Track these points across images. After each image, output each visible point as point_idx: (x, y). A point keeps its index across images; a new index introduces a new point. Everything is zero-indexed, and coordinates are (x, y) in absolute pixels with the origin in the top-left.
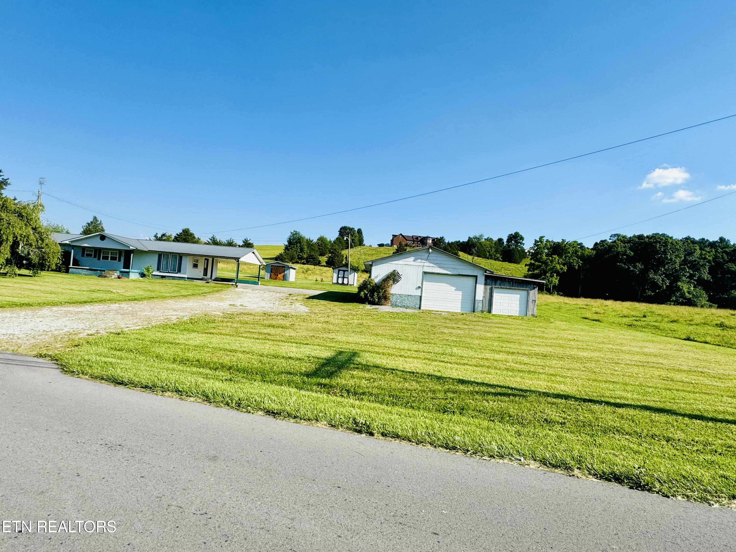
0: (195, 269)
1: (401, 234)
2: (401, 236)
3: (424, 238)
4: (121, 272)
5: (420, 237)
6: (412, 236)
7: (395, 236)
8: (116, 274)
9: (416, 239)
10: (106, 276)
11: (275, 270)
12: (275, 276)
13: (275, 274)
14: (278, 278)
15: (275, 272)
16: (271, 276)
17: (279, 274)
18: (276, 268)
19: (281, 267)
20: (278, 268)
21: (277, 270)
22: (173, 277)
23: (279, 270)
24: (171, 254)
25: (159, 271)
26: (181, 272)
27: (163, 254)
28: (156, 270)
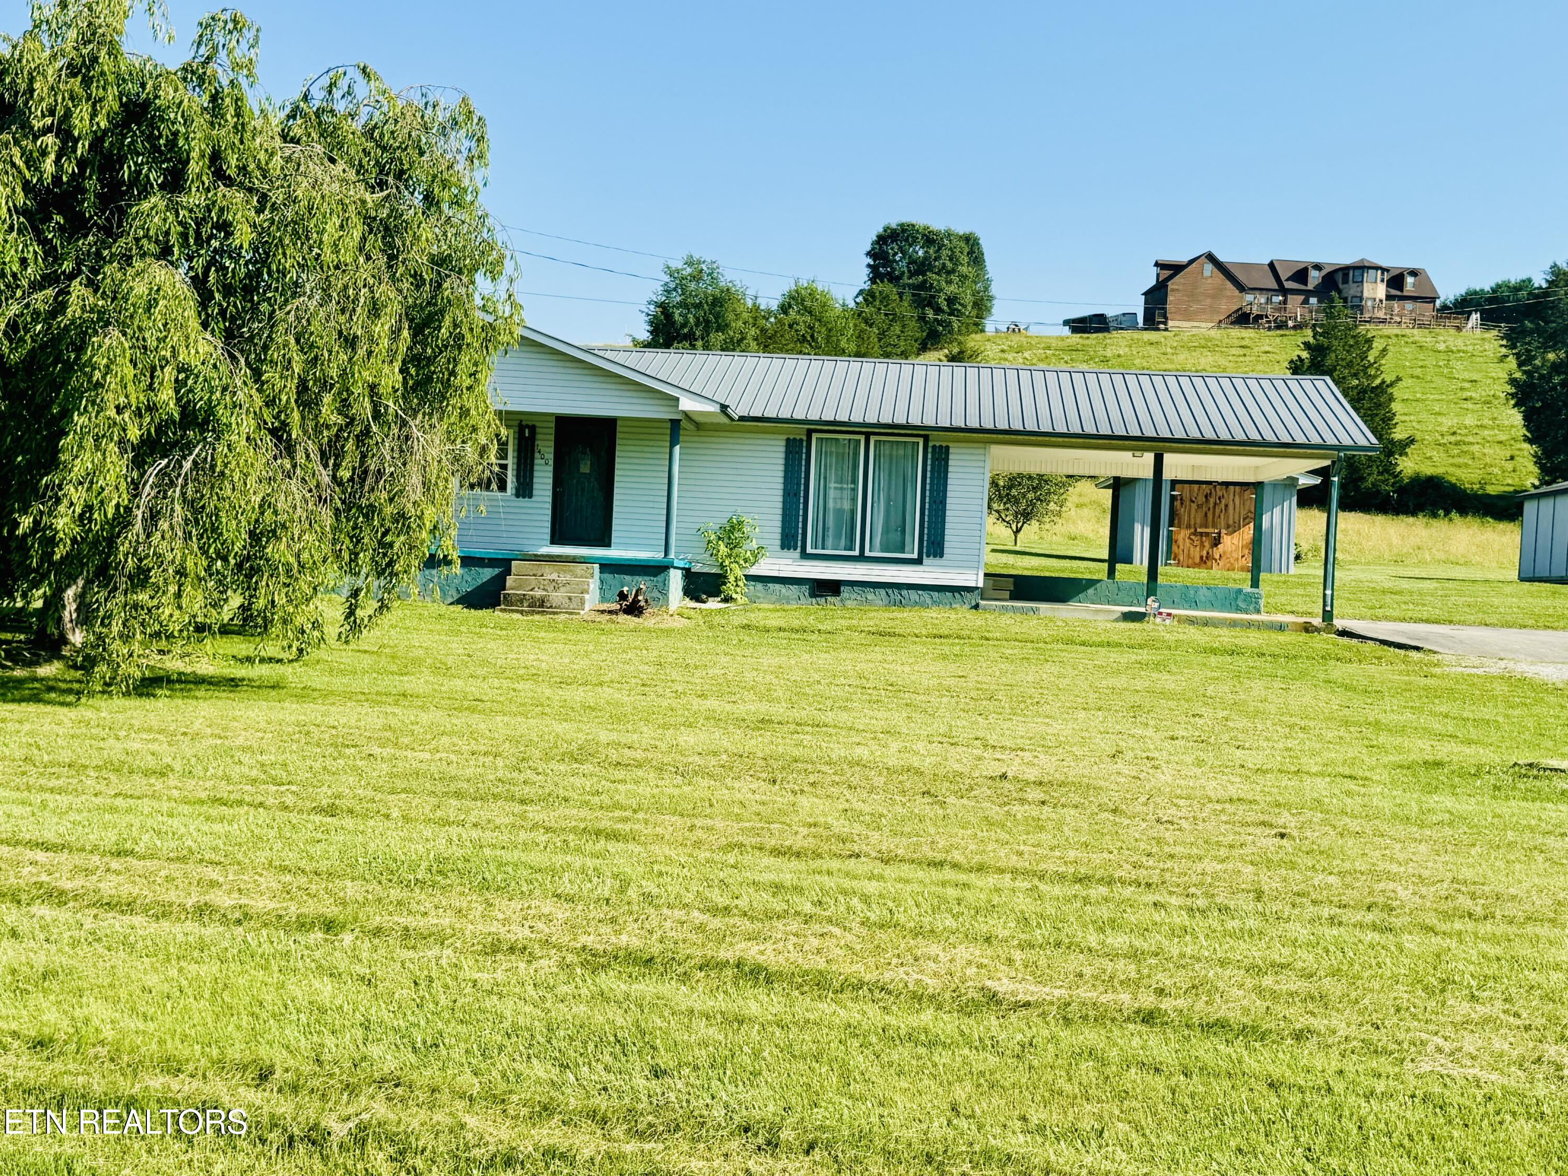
1: (1211, 258)
2: (1209, 268)
3: (1345, 270)
4: (609, 568)
5: (1318, 267)
6: (1271, 265)
7: (1176, 269)
8: (593, 585)
9: (1294, 278)
11: (1199, 506)
12: (1202, 542)
13: (1201, 534)
14: (1217, 557)
15: (1198, 521)
16: (1174, 548)
17: (1223, 531)
18: (1206, 497)
19: (1237, 488)
20: (1220, 493)
21: (1211, 505)
22: (890, 592)
23: (1226, 506)
24: (872, 439)
25: (796, 555)
26: (946, 551)
27: (814, 436)
28: (778, 543)
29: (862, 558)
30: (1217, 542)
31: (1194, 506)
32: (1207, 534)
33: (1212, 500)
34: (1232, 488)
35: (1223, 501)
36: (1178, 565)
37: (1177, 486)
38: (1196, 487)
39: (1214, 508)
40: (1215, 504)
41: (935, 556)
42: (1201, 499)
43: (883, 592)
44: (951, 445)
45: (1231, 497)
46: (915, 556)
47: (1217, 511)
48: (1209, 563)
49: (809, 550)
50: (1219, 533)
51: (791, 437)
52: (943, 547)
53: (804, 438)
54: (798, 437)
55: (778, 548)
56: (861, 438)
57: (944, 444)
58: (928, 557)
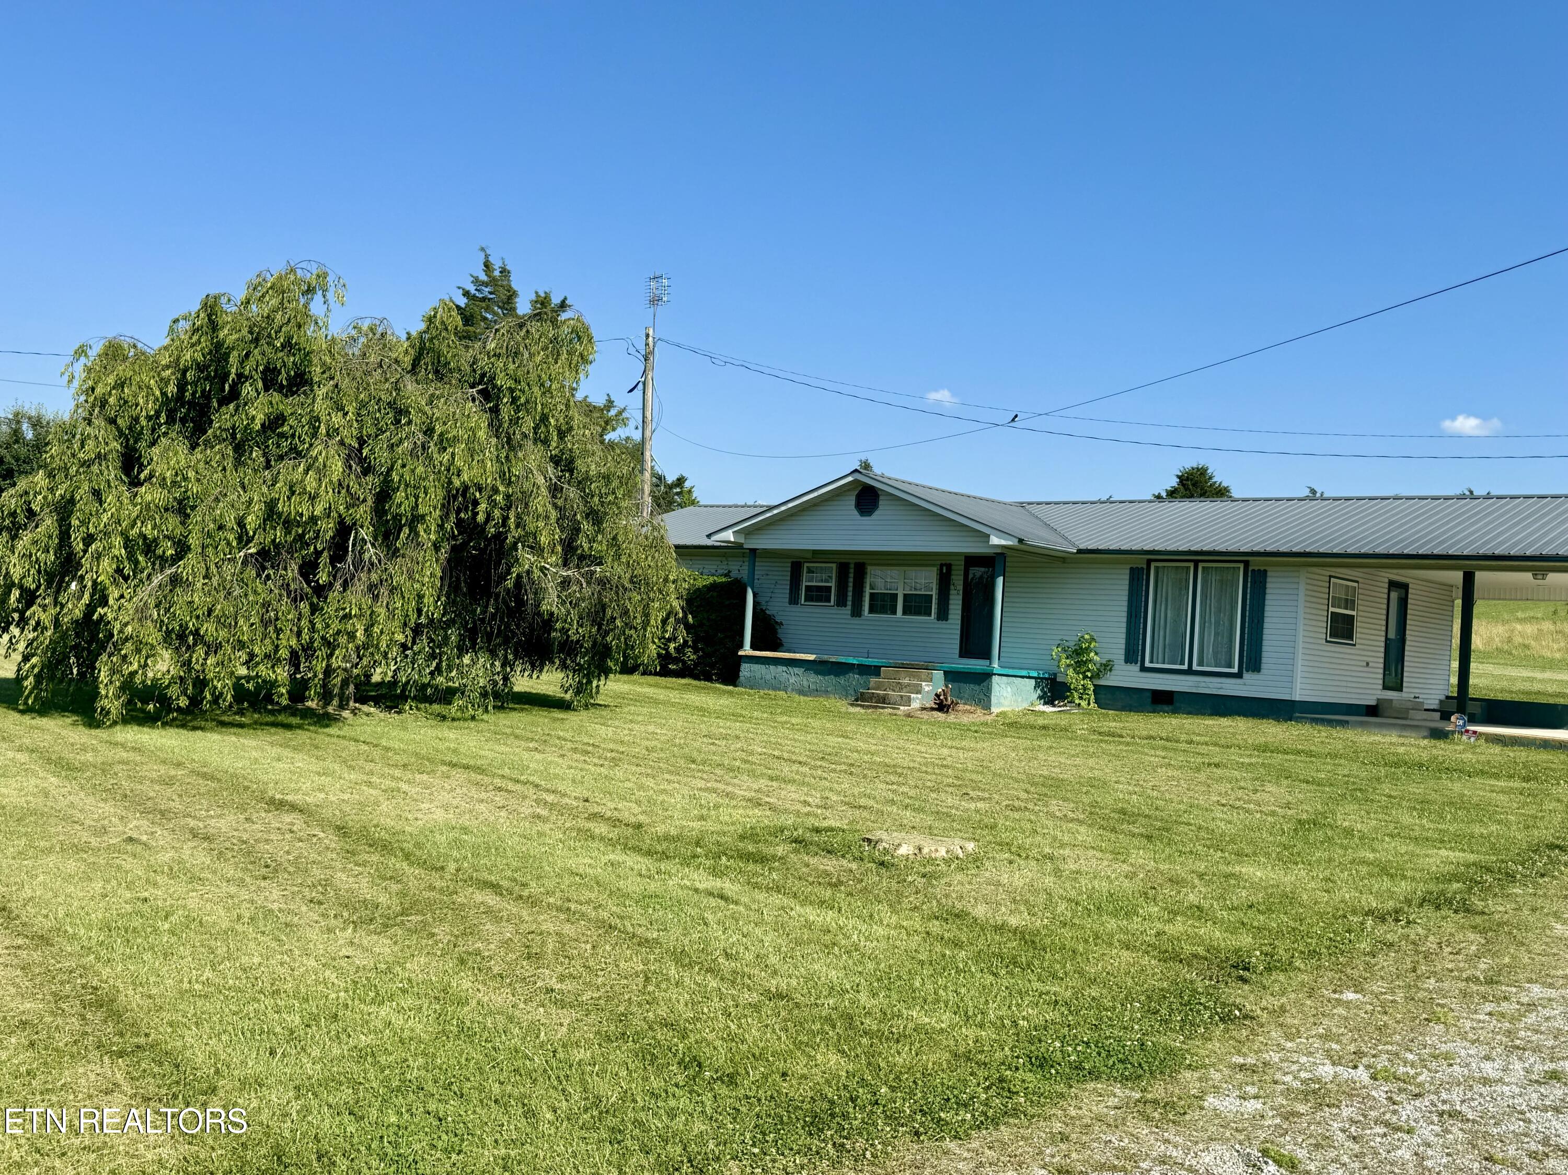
0: (1341, 651)
4: (951, 676)
8: (926, 687)
10: (883, 700)
22: (1215, 702)
24: (1201, 565)
25: (1136, 668)
26: (1263, 666)
27: (1153, 565)
28: (1123, 657)
29: (1190, 672)
41: (1253, 672)
43: (1209, 702)
44: (1267, 568)
46: (1235, 670)
49: (1148, 664)
51: (1135, 566)
52: (1260, 663)
53: (1145, 566)
54: (1140, 566)
55: (1123, 662)
56: (1192, 565)
57: (1262, 568)
58: (1247, 671)
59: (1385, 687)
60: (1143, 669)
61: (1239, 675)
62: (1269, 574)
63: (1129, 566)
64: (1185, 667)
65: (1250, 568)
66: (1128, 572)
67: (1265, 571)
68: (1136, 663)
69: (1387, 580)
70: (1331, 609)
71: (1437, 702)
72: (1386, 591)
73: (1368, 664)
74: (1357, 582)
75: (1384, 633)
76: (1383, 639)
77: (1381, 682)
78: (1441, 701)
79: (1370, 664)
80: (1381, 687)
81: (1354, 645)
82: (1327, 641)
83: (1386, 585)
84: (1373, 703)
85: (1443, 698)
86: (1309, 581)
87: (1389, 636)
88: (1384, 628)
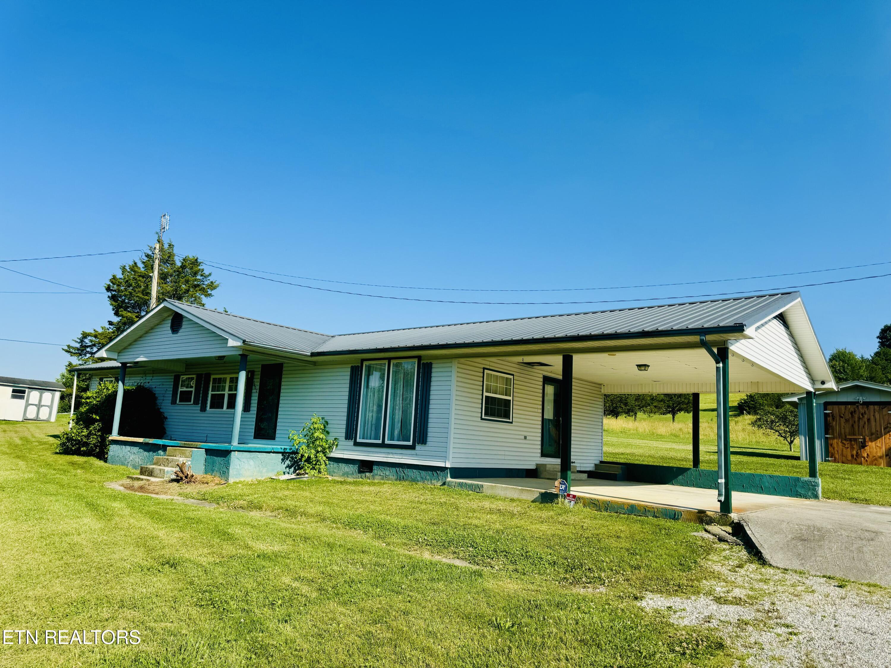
0: (497, 427)
4: (207, 451)
10: (151, 473)
11: (847, 421)
12: (851, 445)
13: (851, 440)
14: (865, 455)
15: (847, 430)
16: (831, 449)
17: (867, 439)
18: (852, 413)
19: (876, 407)
20: (862, 411)
21: (856, 419)
22: (398, 469)
23: (869, 420)
24: (392, 362)
25: (351, 443)
26: (429, 439)
27: (365, 363)
28: (344, 435)
29: (383, 445)
30: (863, 445)
31: (843, 420)
32: (855, 440)
33: (856, 416)
34: (871, 407)
35: (866, 416)
36: (835, 461)
37: (829, 407)
38: (843, 407)
39: (859, 421)
40: (859, 418)
41: (422, 444)
42: (848, 416)
43: (394, 469)
44: (433, 361)
45: (872, 414)
46: (410, 443)
47: (862, 423)
48: (859, 460)
49: (358, 440)
50: (864, 439)
51: (353, 365)
52: (426, 437)
53: (360, 365)
54: (356, 365)
55: (343, 439)
56: (386, 362)
57: (429, 361)
58: (418, 444)
59: (543, 455)
60: (356, 444)
61: (413, 447)
62: (434, 366)
63: (350, 366)
64: (380, 442)
65: (422, 362)
66: (349, 370)
67: (431, 364)
68: (352, 440)
69: (542, 376)
70: (485, 394)
71: (593, 465)
72: (541, 383)
73: (525, 438)
74: (513, 375)
75: (541, 415)
76: (540, 419)
77: (540, 451)
78: (596, 465)
79: (528, 438)
80: (539, 455)
81: (512, 423)
82: (482, 419)
83: (542, 380)
84: (534, 467)
85: (597, 462)
86: (460, 370)
87: (546, 417)
88: (540, 411)
